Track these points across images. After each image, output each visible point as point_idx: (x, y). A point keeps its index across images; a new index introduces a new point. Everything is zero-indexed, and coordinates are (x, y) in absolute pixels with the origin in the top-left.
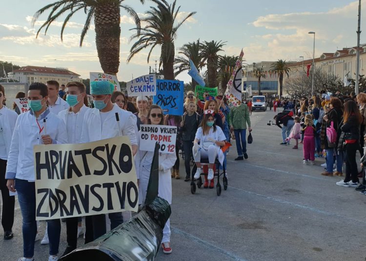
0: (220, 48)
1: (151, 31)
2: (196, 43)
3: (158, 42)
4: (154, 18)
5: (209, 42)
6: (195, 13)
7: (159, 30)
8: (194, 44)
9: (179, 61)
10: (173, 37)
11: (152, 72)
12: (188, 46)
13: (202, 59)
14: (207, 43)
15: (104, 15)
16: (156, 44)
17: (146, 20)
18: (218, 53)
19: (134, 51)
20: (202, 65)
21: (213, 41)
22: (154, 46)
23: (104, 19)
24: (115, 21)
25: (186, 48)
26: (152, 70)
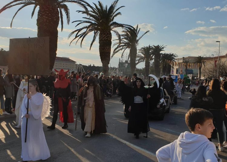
0: (162, 49)
1: (124, 41)
2: (148, 47)
3: (128, 47)
4: (127, 35)
5: (156, 46)
6: (149, 31)
7: (129, 40)
8: (147, 47)
9: (138, 57)
10: (137, 44)
11: (120, 62)
12: (144, 49)
13: (152, 56)
14: (155, 47)
15: (104, 36)
16: (126, 48)
17: (123, 35)
18: (161, 52)
19: (115, 52)
20: (152, 59)
21: (158, 45)
22: (125, 49)
23: (104, 38)
24: (110, 38)
25: (143, 50)
26: (120, 61)
